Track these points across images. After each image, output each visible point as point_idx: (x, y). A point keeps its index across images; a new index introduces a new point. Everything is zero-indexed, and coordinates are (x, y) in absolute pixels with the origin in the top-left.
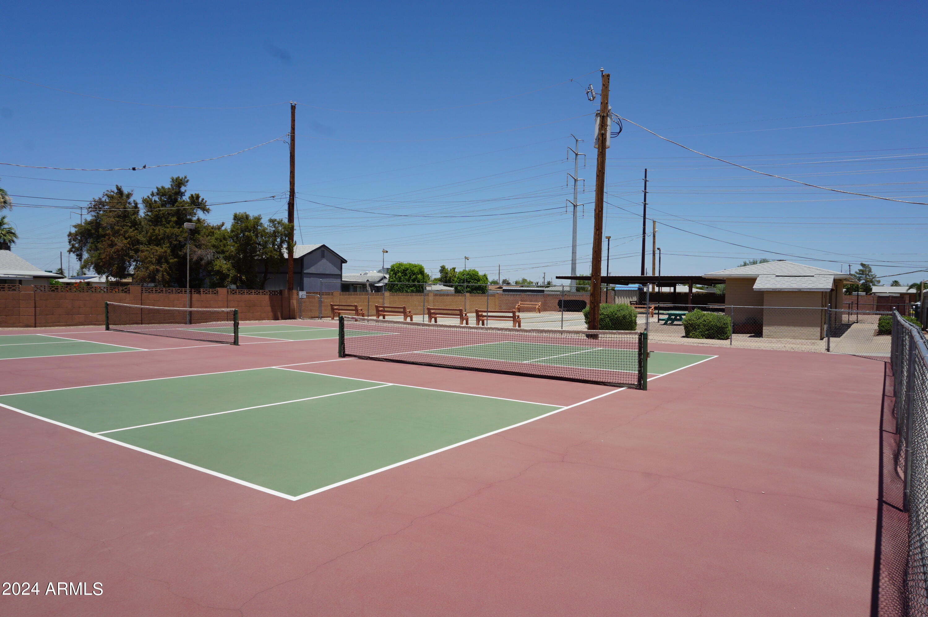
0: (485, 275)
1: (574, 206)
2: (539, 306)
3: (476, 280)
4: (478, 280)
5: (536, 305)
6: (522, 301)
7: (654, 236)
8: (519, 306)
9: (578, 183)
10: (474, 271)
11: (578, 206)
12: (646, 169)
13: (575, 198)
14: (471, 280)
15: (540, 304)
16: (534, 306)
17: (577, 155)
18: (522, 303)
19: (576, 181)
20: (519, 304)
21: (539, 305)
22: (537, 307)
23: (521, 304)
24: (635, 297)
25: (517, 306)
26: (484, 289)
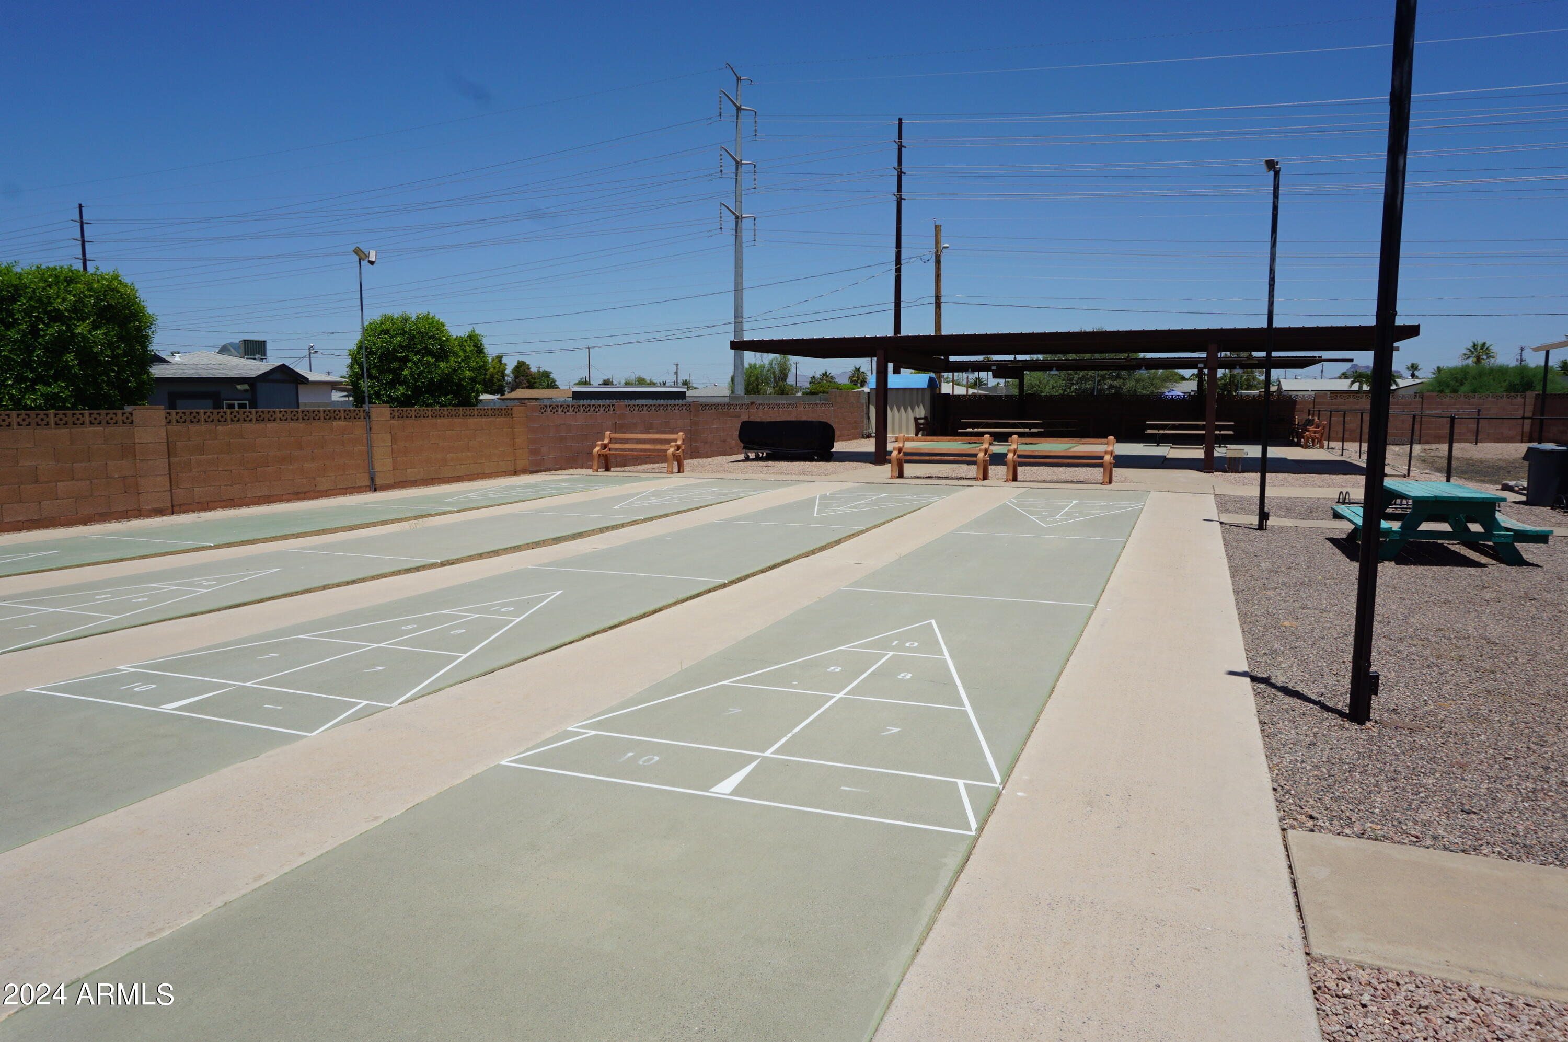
0: (470, 337)
1: (737, 218)
2: (678, 448)
3: (430, 353)
4: (443, 353)
5: (668, 442)
6: (616, 428)
7: (938, 262)
8: (605, 446)
9: (743, 169)
10: (426, 317)
11: (744, 220)
12: (900, 120)
13: (738, 202)
14: (411, 355)
15: (680, 437)
16: (659, 447)
17: (739, 109)
18: (614, 435)
19: (738, 164)
20: (606, 441)
21: (679, 442)
22: (672, 450)
23: (612, 440)
24: (921, 405)
25: (597, 449)
26: (464, 387)
